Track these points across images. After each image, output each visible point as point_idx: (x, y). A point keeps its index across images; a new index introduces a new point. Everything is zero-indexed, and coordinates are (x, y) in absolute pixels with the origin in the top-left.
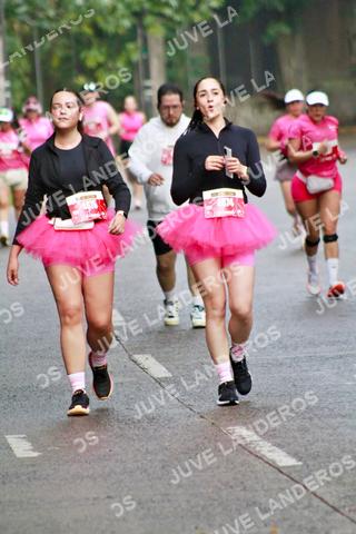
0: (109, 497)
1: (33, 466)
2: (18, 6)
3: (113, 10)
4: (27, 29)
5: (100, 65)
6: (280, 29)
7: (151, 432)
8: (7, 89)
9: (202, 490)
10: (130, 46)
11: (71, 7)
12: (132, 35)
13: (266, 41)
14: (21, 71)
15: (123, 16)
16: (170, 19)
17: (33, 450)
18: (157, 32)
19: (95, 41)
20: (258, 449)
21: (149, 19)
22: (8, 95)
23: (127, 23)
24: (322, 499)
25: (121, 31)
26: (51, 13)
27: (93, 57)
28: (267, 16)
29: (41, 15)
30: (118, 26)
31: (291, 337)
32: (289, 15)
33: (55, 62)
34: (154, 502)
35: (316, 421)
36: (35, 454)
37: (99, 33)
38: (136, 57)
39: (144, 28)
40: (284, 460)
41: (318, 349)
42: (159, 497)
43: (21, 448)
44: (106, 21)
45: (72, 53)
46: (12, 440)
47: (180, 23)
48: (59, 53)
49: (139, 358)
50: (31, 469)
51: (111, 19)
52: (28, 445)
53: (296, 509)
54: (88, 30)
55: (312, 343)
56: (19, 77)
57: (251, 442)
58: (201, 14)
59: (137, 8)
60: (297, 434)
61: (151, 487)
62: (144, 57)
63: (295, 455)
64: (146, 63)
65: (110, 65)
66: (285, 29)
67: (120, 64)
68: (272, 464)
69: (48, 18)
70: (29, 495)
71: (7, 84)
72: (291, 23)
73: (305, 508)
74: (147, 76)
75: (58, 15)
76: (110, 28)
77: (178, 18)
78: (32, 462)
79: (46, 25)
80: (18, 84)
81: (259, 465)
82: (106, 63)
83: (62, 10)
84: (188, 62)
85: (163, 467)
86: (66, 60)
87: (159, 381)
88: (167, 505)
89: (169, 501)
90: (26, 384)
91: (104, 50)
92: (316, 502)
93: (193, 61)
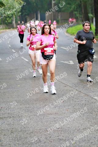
3: (10, 14)
6: (27, 16)
12: (12, 17)
16: (15, 15)
17: (1, 59)
18: (14, 17)
21: (13, 15)
23: (11, 16)
27: (8, 19)
28: (26, 15)
32: (28, 15)
33: (4, 20)
37: (8, 16)
38: (12, 19)
39: (13, 16)
40: (27, 60)
48: (4, 18)
49: (12, 50)
63: (28, 60)
67: (10, 20)
68: (26, 61)
74: (13, 21)
76: (9, 16)
77: (16, 15)
78: (1, 61)
81: (24, 61)
86: (5, 19)
87: (14, 52)
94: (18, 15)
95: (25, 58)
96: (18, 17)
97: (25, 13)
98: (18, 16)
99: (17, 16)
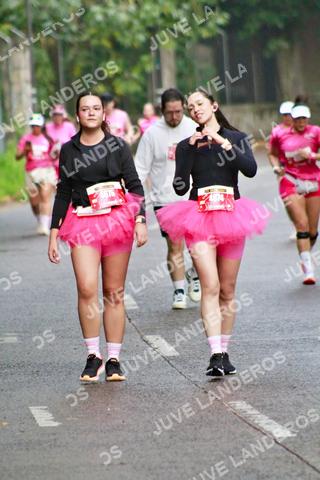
0: (122, 464)
1: (54, 434)
2: (45, 21)
3: (130, 26)
4: (52, 42)
5: (117, 75)
6: (279, 44)
7: (160, 405)
8: (34, 96)
9: (205, 458)
10: (145, 58)
11: (91, 23)
12: (146, 47)
13: (267, 55)
14: (46, 80)
15: (139, 31)
17: (55, 421)
18: (168, 45)
19: (113, 54)
20: (256, 422)
22: (35, 101)
23: (141, 38)
24: (314, 468)
25: (136, 45)
26: (74, 28)
28: (268, 32)
29: (65, 30)
30: (134, 40)
31: (288, 321)
32: (289, 31)
34: (162, 468)
35: (309, 397)
36: (56, 424)
37: (117, 46)
38: (150, 68)
40: (281, 432)
41: (311, 332)
42: (167, 464)
43: (43, 418)
44: (123, 35)
45: (92, 64)
46: (35, 411)
47: (189, 38)
48: (81, 64)
49: (149, 338)
50: (52, 437)
51: (127, 33)
52: (49, 416)
53: (291, 476)
54: (106, 44)
55: (306, 327)
56: (45, 85)
57: (250, 416)
58: (209, 30)
59: (151, 24)
60: (291, 409)
61: (160, 455)
62: (157, 67)
64: (159, 73)
65: (126, 75)
66: (284, 44)
67: (135, 74)
69: (72, 33)
70: (50, 460)
71: (34, 91)
72: (289, 38)
73: (299, 475)
75: (80, 30)
76: (126, 41)
78: (53, 431)
79: (69, 38)
80: (43, 92)
81: (257, 436)
82: (122, 73)
83: (84, 26)
84: (196, 72)
85: (171, 438)
87: (167, 359)
88: (174, 471)
89: (176, 468)
90: (48, 360)
91: (121, 61)
92: (308, 470)
93: (201, 72)
94: (205, 34)
95: (262, 408)
96: (205, 51)
97: (263, 15)
98: (202, 41)
99: (188, 46)
